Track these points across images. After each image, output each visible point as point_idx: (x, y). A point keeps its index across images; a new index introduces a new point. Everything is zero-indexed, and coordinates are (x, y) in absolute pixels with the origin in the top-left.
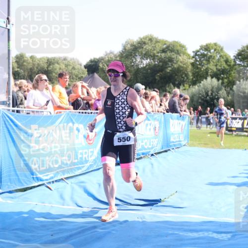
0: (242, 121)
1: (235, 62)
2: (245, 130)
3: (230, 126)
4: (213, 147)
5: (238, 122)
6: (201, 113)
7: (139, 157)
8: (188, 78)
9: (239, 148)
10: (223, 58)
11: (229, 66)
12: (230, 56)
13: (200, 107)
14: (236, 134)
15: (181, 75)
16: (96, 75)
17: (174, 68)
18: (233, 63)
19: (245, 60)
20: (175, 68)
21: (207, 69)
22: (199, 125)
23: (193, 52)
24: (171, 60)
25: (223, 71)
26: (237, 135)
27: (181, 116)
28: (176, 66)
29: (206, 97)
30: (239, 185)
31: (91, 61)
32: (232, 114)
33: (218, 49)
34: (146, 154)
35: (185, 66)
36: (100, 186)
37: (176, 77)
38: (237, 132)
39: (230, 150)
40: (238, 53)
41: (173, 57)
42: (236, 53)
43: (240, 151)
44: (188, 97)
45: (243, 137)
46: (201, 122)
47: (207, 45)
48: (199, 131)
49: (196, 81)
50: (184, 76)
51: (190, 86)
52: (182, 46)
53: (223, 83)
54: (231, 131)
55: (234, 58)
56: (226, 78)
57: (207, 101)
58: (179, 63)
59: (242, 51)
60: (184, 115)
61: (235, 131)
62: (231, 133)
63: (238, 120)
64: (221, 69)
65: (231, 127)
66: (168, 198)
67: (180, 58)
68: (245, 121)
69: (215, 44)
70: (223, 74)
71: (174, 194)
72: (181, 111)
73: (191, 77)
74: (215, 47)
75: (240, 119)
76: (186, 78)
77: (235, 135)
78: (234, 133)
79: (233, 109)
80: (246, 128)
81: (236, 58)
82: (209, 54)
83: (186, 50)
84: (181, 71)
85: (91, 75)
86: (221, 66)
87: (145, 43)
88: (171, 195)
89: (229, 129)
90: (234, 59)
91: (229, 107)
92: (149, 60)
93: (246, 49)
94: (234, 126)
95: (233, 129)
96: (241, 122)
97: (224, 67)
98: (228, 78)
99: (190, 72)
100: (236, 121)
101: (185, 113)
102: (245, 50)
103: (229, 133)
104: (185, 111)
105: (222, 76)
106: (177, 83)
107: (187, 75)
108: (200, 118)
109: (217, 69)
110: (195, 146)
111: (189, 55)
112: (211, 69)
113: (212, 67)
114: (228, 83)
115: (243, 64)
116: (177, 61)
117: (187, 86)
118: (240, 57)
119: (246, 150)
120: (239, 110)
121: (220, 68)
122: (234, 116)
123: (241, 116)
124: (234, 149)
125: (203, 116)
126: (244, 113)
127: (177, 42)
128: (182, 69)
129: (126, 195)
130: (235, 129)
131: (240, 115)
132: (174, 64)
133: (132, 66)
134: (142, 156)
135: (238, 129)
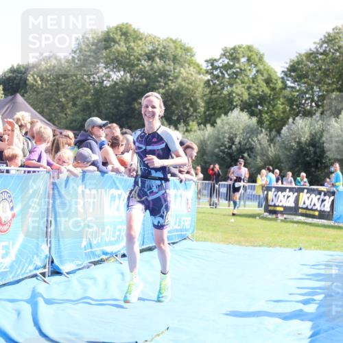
0: (296, 194)
1: (283, 82)
2: (300, 211)
3: (273, 204)
4: (239, 243)
5: (288, 197)
6: (218, 178)
7: (97, 259)
8: (195, 110)
9: (287, 246)
10: (262, 74)
11: (273, 89)
12: (275, 72)
13: (217, 166)
14: (283, 218)
15: (184, 104)
16: (19, 98)
17: (170, 89)
18: (280, 85)
19: (303, 81)
20: (173, 91)
21: (230, 94)
22: (215, 199)
23: (206, 61)
24: (164, 74)
25: (262, 99)
26: (285, 221)
27: (181, 181)
28: (173, 86)
29: (230, 147)
30: (286, 317)
31: (12, 70)
32: (277, 181)
33: (254, 57)
34: (112, 253)
35: (190, 86)
36: (19, 314)
37: (174, 107)
38: (285, 216)
39: (271, 248)
40: (291, 66)
41: (168, 68)
42: (287, 66)
43: (289, 252)
44: (195, 147)
45: (296, 225)
46: (219, 194)
47: (234, 49)
48: (214, 210)
49: (211, 115)
50: (188, 105)
51: (199, 124)
52: (187, 50)
53: (260, 122)
54: (275, 212)
55: (282, 75)
56: (267, 113)
57: (230, 155)
58: (180, 80)
59: (298, 63)
60: (186, 180)
61: (282, 213)
62: (274, 216)
63: (287, 193)
64: (258, 95)
65: (275, 206)
66: (151, 341)
67: (182, 70)
68: (301, 194)
69: (249, 48)
70: (262, 105)
71: (163, 332)
72: (180, 172)
73: (203, 109)
74: (250, 54)
75: (291, 190)
76: (191, 109)
77: (282, 221)
78: (280, 217)
79: (277, 171)
80: (302, 208)
81: (286, 75)
82: (237, 65)
83: (192, 56)
84: (183, 95)
85: (10, 97)
86: (257, 90)
87: (114, 40)
88: (158, 335)
89: (270, 208)
90: (283, 78)
91: (271, 168)
92: (122, 73)
93: (304, 58)
94: (280, 204)
95: (278, 209)
96: (293, 196)
97: (263, 91)
98: (271, 112)
99: (201, 98)
100: (284, 193)
101: (188, 176)
102: (302, 61)
103: (270, 216)
104: (188, 173)
105: (259, 107)
106: (175, 118)
107: (194, 104)
108: (217, 186)
109: (249, 94)
110: (205, 240)
111: (198, 66)
112: (238, 95)
113: (240, 91)
114: (271, 123)
115: (298, 88)
116: (176, 78)
117: (193, 125)
118: (293, 74)
119: (301, 249)
120: (290, 174)
121: (256, 93)
122: (279, 184)
123: (294, 185)
124: (278, 248)
125: (223, 183)
126: (298, 178)
127: (174, 42)
128: (184, 92)
129: (70, 334)
130: (282, 209)
131: (291, 182)
132: (170, 82)
133: (91, 82)
134: (104, 257)
135: (288, 210)
